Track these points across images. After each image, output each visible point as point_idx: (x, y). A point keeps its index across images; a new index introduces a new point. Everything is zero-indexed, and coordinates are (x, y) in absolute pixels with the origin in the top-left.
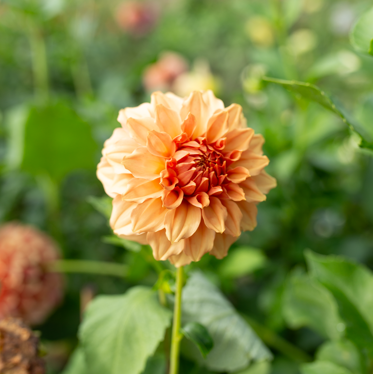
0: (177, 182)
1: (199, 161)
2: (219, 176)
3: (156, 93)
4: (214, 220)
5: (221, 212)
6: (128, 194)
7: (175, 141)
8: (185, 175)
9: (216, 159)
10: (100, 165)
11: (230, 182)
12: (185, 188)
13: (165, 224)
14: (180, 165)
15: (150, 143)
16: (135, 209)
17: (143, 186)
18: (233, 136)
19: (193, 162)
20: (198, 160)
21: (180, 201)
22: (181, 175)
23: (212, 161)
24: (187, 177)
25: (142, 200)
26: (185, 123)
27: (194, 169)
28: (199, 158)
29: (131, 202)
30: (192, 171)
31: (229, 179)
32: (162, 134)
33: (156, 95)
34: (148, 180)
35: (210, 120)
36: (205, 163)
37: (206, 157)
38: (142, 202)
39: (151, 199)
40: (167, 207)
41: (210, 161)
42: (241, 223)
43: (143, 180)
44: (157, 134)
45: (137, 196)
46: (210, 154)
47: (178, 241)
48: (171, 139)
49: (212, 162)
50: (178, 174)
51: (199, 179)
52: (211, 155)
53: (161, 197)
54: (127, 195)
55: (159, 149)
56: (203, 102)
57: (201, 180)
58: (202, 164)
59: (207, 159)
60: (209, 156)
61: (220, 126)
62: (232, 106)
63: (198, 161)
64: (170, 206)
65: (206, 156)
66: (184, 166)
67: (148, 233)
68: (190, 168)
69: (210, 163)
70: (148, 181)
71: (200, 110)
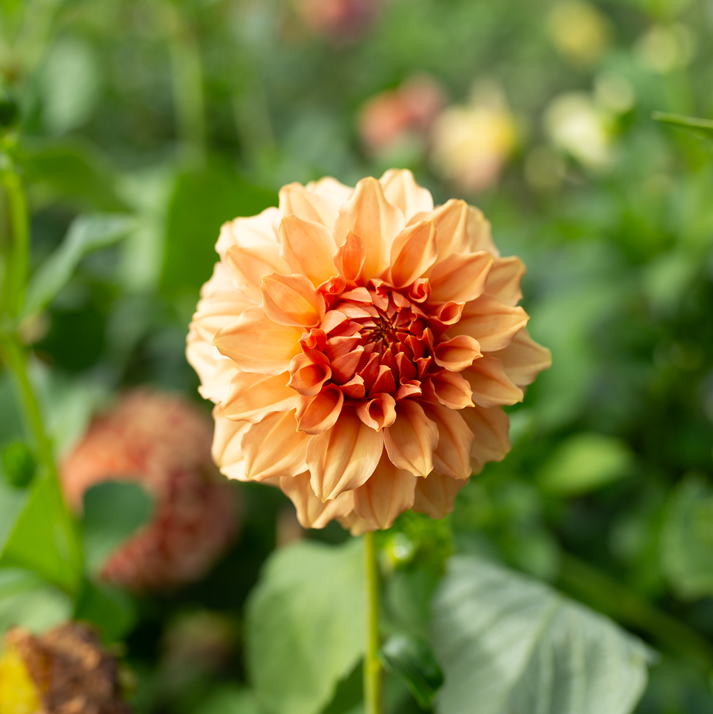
0: (329, 376)
1: (373, 331)
2: (415, 360)
3: (289, 186)
4: (411, 449)
5: (427, 432)
6: (233, 405)
7: (322, 291)
8: (346, 362)
9: (408, 324)
10: (191, 337)
11: (443, 368)
12: (346, 387)
13: (307, 463)
14: (334, 341)
15: (268, 299)
16: (249, 433)
17: (264, 384)
18: (450, 268)
19: (358, 336)
20: (371, 328)
21: (334, 416)
22: (338, 362)
23: (401, 328)
24: (348, 365)
25: (259, 415)
26: (342, 252)
27: (360, 349)
28: (373, 325)
29: (239, 420)
30: (357, 353)
31: (439, 363)
32: (294, 279)
33: (288, 191)
34: (268, 375)
35: (396, 242)
36: (387, 333)
37: (388, 321)
38: (260, 421)
39: (276, 413)
40: (307, 430)
41: (396, 330)
42: (471, 451)
43: (259, 376)
44: (285, 280)
45: (252, 406)
46: (396, 313)
47: (336, 498)
48: (314, 289)
49: (400, 331)
50: (332, 358)
51: (373, 367)
52: (398, 316)
53: (295, 410)
54: (230, 406)
55: (292, 309)
56: (384, 200)
57: (378, 370)
58: (379, 336)
59: (392, 324)
60: (394, 318)
61: (421, 252)
62: (450, 203)
63: (368, 332)
64: (314, 428)
65: (389, 319)
66: (341, 342)
67: (281, 478)
68: (354, 348)
69: (397, 333)
70: (269, 377)
71: (378, 218)
